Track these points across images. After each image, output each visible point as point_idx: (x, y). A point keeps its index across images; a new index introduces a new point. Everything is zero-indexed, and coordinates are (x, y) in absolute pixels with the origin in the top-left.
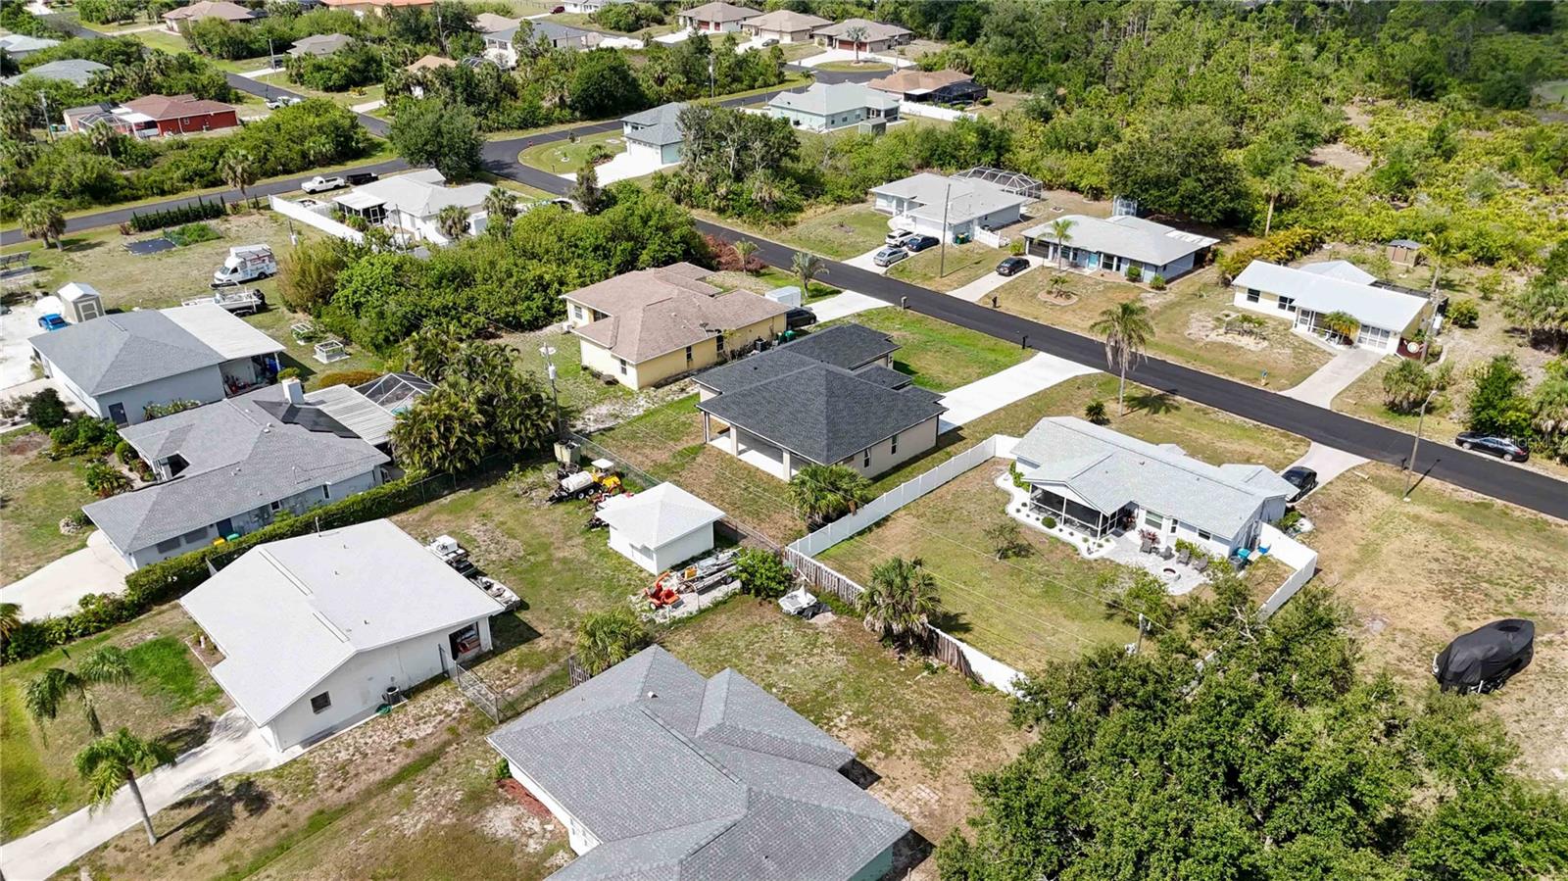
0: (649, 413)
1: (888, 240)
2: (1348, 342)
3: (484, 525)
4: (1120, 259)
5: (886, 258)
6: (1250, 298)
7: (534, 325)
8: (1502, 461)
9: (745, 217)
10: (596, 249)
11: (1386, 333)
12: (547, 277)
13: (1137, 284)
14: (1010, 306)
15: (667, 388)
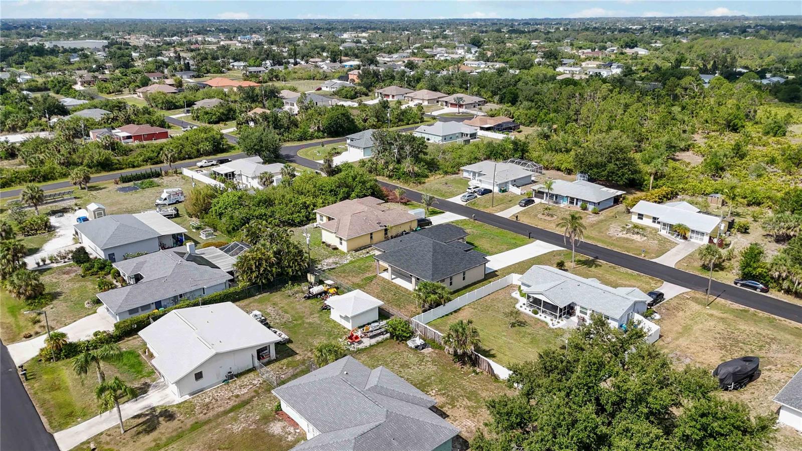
0: (351, 262)
1: (468, 190)
2: (685, 238)
3: (274, 308)
4: (577, 199)
5: (466, 198)
6: (639, 218)
7: (301, 224)
8: (756, 292)
9: (401, 180)
10: (331, 191)
11: (703, 234)
12: (308, 203)
13: (585, 211)
14: (524, 220)
15: (361, 251)
